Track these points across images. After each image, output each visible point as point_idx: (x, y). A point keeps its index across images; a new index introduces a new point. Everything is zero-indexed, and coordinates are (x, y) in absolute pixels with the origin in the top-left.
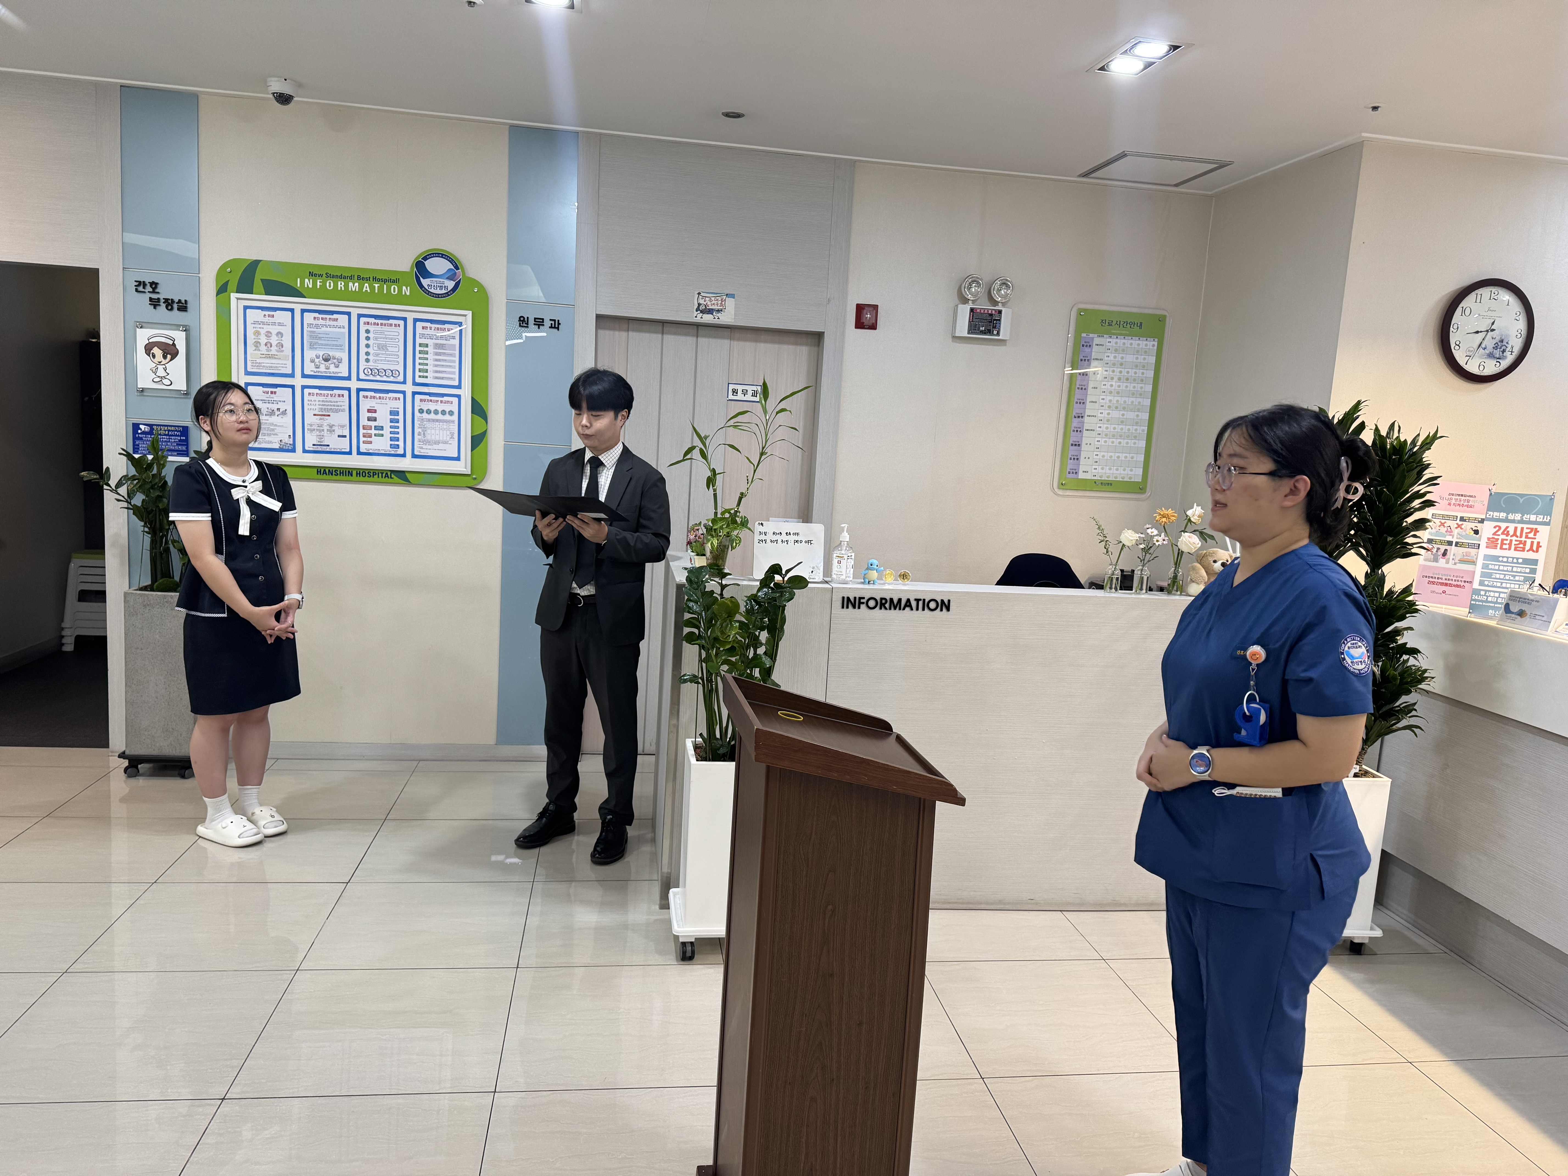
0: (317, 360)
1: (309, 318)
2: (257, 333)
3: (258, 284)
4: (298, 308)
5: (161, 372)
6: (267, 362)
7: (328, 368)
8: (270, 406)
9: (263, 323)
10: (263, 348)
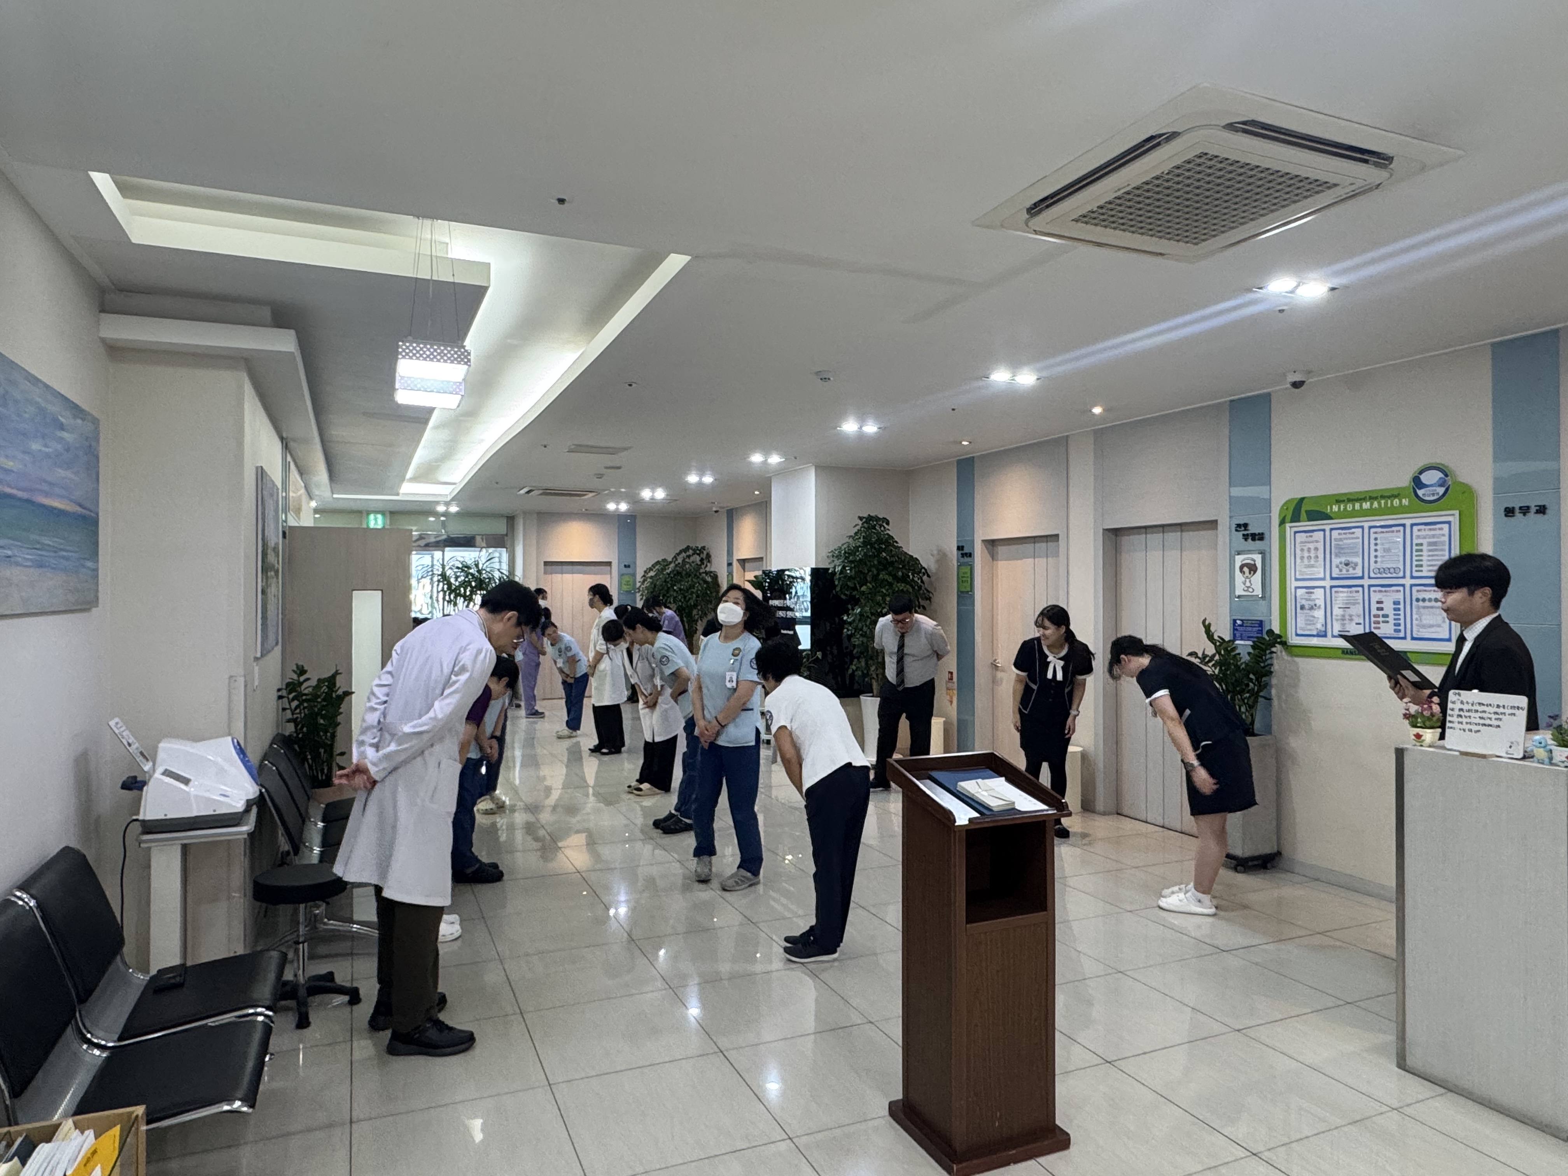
0: (1340, 566)
1: (1335, 534)
2: (1302, 550)
3: (1303, 515)
4: (1327, 528)
5: (1248, 584)
6: (1309, 570)
7: (1348, 571)
8: (1310, 603)
9: (1306, 542)
10: (1306, 561)
